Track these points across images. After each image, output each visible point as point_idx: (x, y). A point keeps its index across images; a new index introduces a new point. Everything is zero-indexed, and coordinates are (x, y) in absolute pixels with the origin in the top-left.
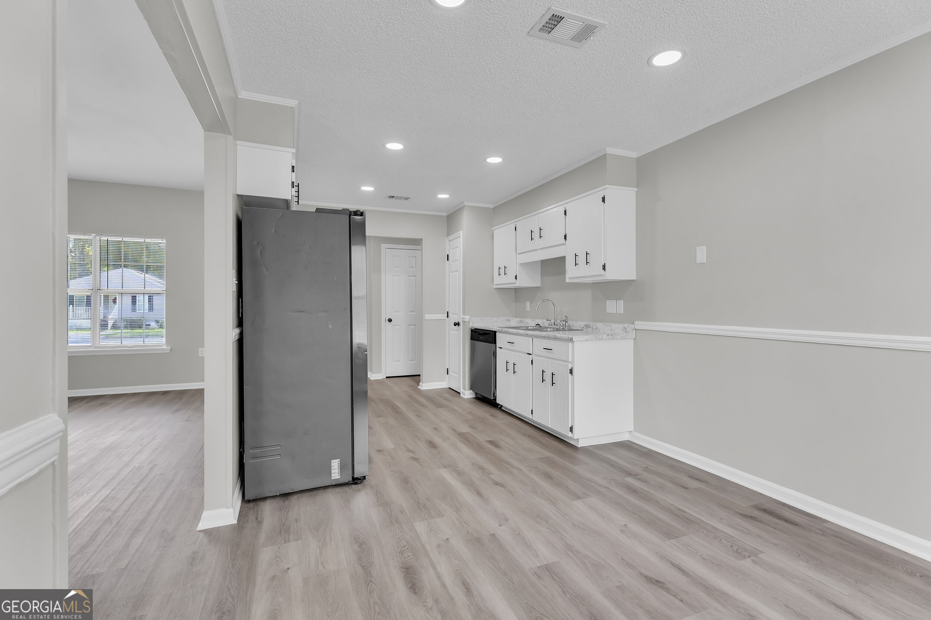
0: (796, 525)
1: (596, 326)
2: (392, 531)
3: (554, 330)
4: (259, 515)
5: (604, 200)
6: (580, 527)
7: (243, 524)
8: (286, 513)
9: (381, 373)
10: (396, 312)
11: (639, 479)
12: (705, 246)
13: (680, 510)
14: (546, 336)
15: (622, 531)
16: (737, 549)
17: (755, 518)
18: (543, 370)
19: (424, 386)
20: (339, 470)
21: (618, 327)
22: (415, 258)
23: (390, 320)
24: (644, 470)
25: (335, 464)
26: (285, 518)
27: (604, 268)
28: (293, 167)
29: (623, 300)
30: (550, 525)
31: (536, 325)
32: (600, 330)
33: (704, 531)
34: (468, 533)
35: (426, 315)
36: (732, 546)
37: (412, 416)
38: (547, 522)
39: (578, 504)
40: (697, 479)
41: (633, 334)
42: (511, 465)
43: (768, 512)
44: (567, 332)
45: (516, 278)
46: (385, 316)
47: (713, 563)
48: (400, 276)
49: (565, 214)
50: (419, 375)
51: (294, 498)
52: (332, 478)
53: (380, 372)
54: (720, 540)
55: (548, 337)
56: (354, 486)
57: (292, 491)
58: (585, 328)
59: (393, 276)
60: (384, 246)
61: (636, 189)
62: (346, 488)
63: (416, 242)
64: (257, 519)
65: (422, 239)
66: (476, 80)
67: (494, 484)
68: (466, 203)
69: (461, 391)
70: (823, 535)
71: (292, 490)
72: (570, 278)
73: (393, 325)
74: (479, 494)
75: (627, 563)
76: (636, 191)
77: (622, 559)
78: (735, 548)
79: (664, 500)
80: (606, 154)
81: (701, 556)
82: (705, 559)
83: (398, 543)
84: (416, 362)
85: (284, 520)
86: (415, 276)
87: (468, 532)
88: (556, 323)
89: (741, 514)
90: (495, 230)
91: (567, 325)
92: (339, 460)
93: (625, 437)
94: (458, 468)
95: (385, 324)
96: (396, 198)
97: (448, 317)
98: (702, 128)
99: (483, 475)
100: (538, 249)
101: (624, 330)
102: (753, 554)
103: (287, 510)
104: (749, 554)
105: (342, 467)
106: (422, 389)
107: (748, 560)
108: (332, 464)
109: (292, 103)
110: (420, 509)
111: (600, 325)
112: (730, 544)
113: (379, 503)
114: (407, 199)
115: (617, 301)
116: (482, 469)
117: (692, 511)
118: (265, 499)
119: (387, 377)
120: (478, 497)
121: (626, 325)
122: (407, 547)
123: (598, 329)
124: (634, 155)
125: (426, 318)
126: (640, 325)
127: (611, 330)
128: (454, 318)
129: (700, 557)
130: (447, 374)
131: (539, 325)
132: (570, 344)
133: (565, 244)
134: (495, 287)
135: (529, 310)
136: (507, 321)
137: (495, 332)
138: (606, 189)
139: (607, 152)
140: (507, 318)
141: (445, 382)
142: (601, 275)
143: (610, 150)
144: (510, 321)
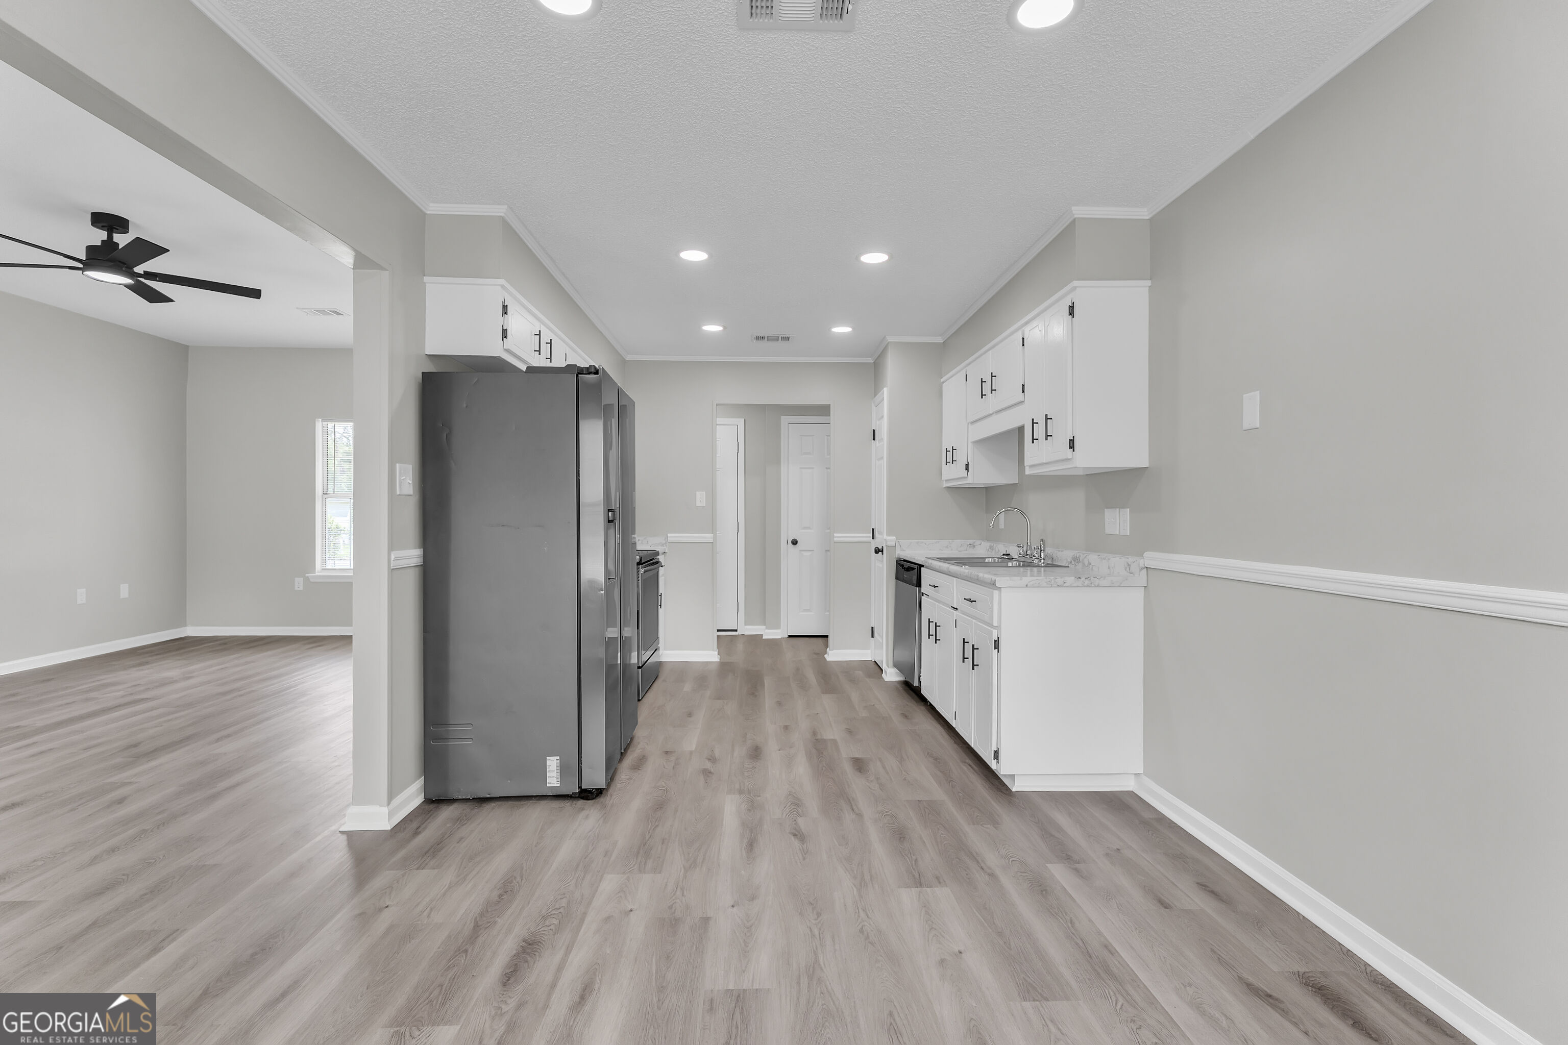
1: (1088, 560)
3: (1019, 566)
4: (425, 823)
5: (1071, 311)
8: (459, 826)
9: (780, 629)
10: (805, 528)
12: (1259, 393)
14: (968, 575)
18: (964, 639)
19: (833, 655)
21: (1118, 562)
23: (795, 542)
27: (1072, 444)
29: (1128, 509)
31: (1004, 555)
32: (1094, 568)
35: (835, 535)
41: (1142, 578)
44: (1043, 569)
45: (967, 469)
46: (787, 535)
48: (813, 468)
49: (1023, 345)
50: (827, 636)
51: (489, 806)
52: (548, 785)
53: (777, 626)
55: (971, 578)
57: (489, 796)
58: (1073, 563)
59: (801, 468)
60: (785, 419)
61: (1149, 283)
63: (823, 410)
65: (829, 406)
68: (890, 339)
69: (884, 667)
71: (489, 794)
72: (1031, 467)
73: (800, 551)
76: (1149, 287)
80: (1075, 219)
83: (555, 901)
84: (825, 615)
85: (446, 836)
88: (1029, 552)
90: (944, 382)
91: (1042, 556)
93: (1126, 784)
95: (785, 547)
96: (766, 340)
97: (873, 538)
100: (991, 413)
101: (1128, 569)
103: (465, 822)
106: (828, 659)
108: (548, 763)
111: (1093, 558)
114: (787, 339)
115: (1121, 510)
119: (790, 636)
121: (1131, 560)
123: (1090, 566)
124: (1144, 213)
125: (836, 540)
126: (1153, 558)
127: (1109, 568)
128: (879, 541)
130: (873, 637)
131: (1009, 554)
132: (996, 593)
133: (1024, 401)
134: (945, 485)
135: (1003, 528)
136: (968, 548)
137: (921, 566)
138: (1075, 288)
139: (1076, 216)
140: (971, 541)
141: (869, 651)
142: (1067, 460)
143: (1079, 212)
144: (974, 546)
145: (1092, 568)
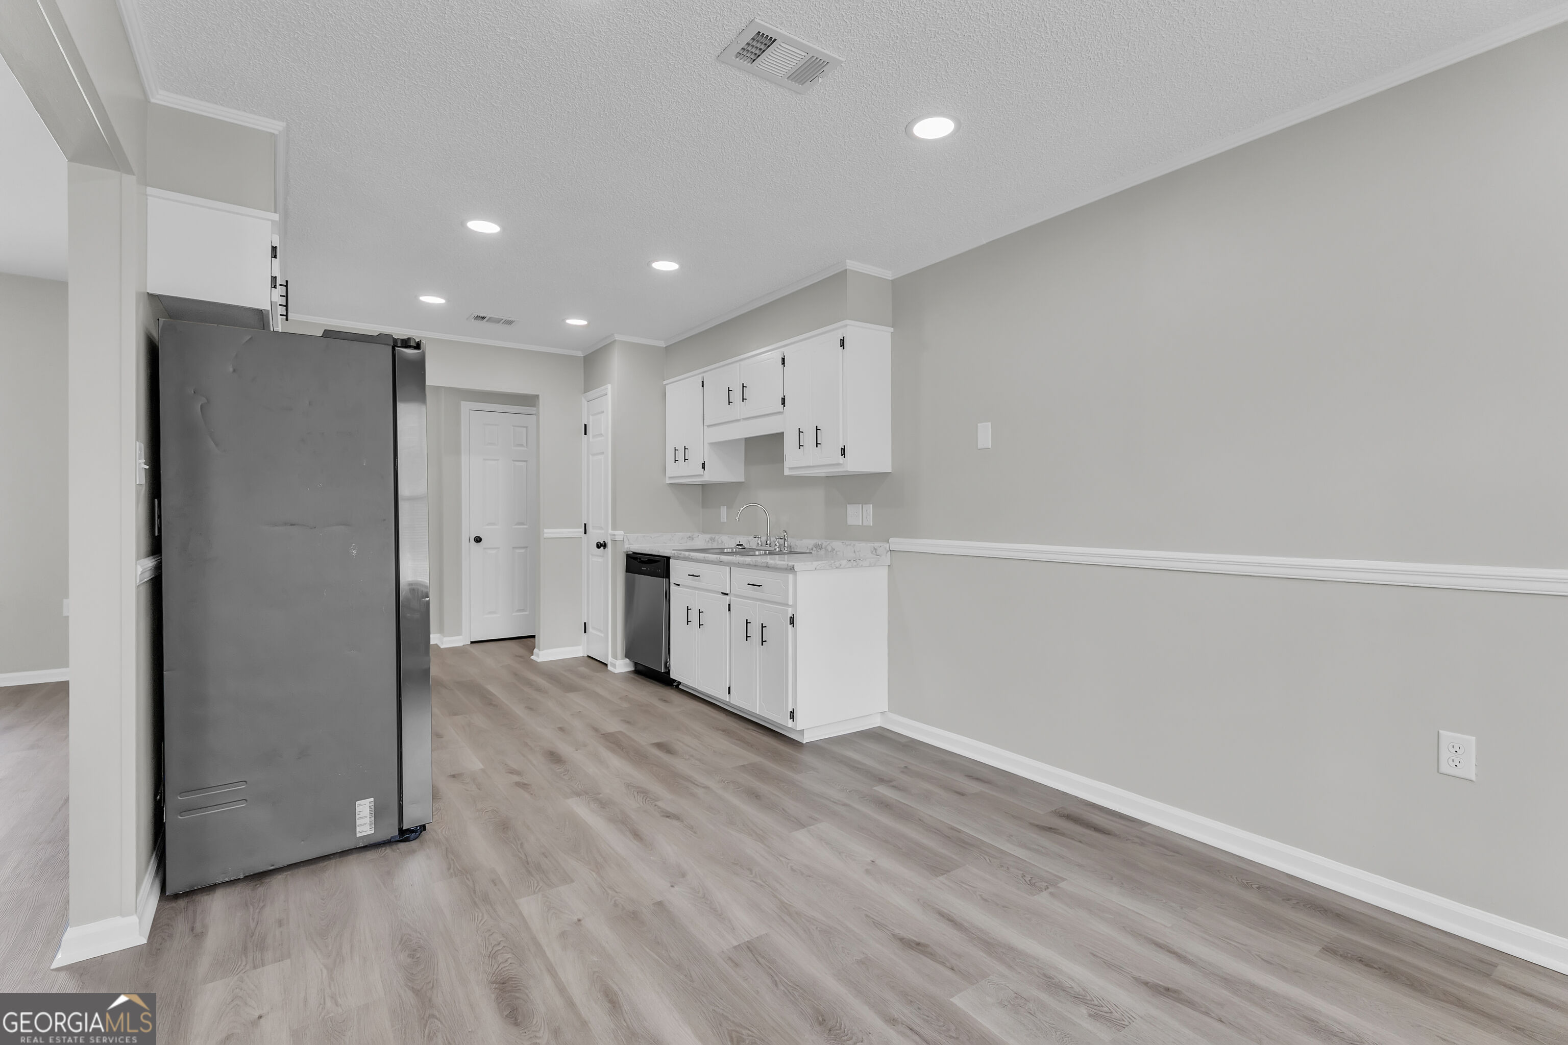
0: (1109, 834)
1: (832, 547)
2: (476, 919)
3: (765, 554)
4: (198, 921)
5: (842, 344)
6: (802, 874)
7: (161, 944)
8: (258, 911)
9: (461, 635)
10: (489, 524)
11: (894, 787)
12: (990, 423)
13: (953, 828)
14: (752, 563)
15: (867, 872)
16: (1030, 879)
17: (1055, 829)
18: (747, 620)
19: (542, 655)
20: (373, 819)
21: (864, 548)
22: (525, 429)
23: (478, 540)
24: (902, 772)
25: (364, 809)
26: (255, 920)
27: (843, 452)
28: (274, 249)
29: (871, 505)
30: (756, 875)
31: (737, 545)
32: (838, 553)
33: (986, 857)
34: (616, 905)
35: (545, 530)
36: (1023, 876)
37: (519, 710)
38: (751, 870)
39: (801, 836)
40: (977, 779)
41: (887, 559)
42: (693, 781)
43: (1072, 819)
44: (786, 556)
45: (703, 467)
46: (469, 532)
47: (997, 905)
48: (495, 460)
49: (783, 363)
50: (534, 637)
51: (276, 882)
52: (358, 835)
53: (459, 633)
54: (1008, 868)
55: (755, 566)
56: (402, 846)
57: (272, 868)
58: (815, 549)
59: (484, 459)
60: (467, 406)
61: (892, 330)
62: (388, 851)
63: (529, 401)
64: (192, 929)
65: (537, 396)
66: (631, 125)
67: (663, 816)
68: (618, 337)
69: (609, 660)
70: (1142, 844)
71: (273, 866)
72: (790, 469)
73: (484, 548)
74: (636, 835)
75: (873, 922)
76: (892, 333)
77: (867, 916)
78: (1028, 879)
79: (930, 816)
80: (846, 270)
81: (980, 895)
82: (986, 900)
83: (487, 938)
84: (528, 613)
85: (253, 925)
86: (526, 461)
87: (615, 903)
88: (769, 542)
89: (1037, 826)
90: (667, 384)
91: (786, 545)
92: (372, 799)
93: (875, 722)
94: (600, 794)
95: (468, 546)
96: (487, 321)
97: (585, 533)
98: (985, 242)
99: (644, 803)
100: (739, 418)
101: (874, 552)
102: (1050, 884)
103: (261, 904)
104: (1047, 884)
105: (378, 813)
106: (539, 660)
107: (1045, 894)
108: (358, 809)
109: (275, 126)
110: (529, 872)
111: (837, 544)
112: (1022, 872)
113: (452, 871)
114: (509, 323)
115: (864, 506)
116: (642, 792)
117: (970, 829)
118: (211, 888)
119: (472, 642)
120: (635, 842)
121: (877, 545)
122: (503, 944)
123: (834, 551)
124: (889, 275)
125: (546, 536)
126: (897, 543)
127: (854, 552)
128: (596, 535)
129: (979, 898)
130: (585, 632)
131: (742, 545)
132: (791, 576)
133: (783, 412)
134: (668, 481)
135: (726, 521)
136: (688, 540)
137: (668, 559)
138: (846, 326)
139: (848, 267)
140: (689, 534)
141: (580, 647)
142: (838, 464)
143: (852, 265)
144: (693, 539)
145: (836, 553)
